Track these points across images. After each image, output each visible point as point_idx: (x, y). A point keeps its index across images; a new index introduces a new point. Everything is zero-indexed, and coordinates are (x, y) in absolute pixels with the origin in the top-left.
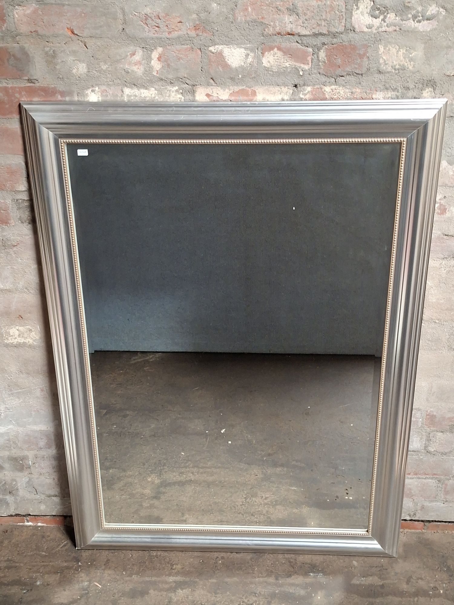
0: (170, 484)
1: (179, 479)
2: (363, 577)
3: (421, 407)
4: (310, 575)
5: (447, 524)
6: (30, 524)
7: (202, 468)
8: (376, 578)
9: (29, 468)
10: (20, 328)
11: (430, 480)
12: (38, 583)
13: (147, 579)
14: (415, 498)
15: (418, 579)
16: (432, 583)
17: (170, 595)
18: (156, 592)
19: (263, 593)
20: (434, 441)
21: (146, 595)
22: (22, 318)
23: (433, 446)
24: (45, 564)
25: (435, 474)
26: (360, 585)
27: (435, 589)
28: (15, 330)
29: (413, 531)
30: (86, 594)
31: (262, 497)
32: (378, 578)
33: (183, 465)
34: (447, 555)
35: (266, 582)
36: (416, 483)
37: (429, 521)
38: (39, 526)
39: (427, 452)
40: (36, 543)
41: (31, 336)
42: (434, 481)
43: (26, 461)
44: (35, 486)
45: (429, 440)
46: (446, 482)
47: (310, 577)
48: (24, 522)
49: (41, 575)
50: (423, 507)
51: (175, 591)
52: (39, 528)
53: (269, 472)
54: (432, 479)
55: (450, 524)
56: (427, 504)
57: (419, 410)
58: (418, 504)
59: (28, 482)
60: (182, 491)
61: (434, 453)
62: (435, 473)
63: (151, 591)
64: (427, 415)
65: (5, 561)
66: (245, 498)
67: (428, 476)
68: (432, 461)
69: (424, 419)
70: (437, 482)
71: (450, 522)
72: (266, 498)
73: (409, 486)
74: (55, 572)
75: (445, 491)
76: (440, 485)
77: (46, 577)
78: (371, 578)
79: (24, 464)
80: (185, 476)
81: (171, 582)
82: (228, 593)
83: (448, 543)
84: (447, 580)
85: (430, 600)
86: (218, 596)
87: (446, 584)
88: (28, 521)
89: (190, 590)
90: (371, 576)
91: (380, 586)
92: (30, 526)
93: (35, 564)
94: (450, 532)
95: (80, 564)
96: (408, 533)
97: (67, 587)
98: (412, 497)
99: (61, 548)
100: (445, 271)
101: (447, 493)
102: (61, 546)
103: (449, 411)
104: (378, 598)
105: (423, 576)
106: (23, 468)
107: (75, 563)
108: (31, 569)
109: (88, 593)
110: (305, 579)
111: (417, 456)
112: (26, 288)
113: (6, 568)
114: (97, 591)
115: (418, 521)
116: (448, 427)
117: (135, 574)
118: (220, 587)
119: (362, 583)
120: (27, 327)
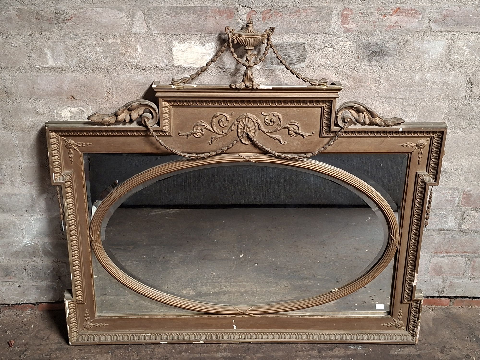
3: (459, 187)
4: (350, 348)
5: (471, 299)
10: (72, 109)
11: (460, 258)
13: (197, 355)
14: (444, 275)
15: (451, 348)
16: (464, 352)
20: (468, 219)
22: (74, 98)
23: (467, 225)
25: (465, 252)
26: (398, 355)
28: (67, 111)
29: (440, 307)
32: (414, 348)
34: (474, 327)
35: (310, 355)
36: (446, 261)
37: (455, 297)
39: (460, 230)
41: (83, 118)
42: (463, 259)
45: (463, 219)
46: (475, 259)
47: (350, 349)
49: (92, 355)
50: (451, 284)
54: (462, 256)
56: (455, 281)
57: (457, 189)
58: (447, 281)
61: (466, 232)
62: (465, 250)
64: (464, 194)
65: (55, 344)
67: (458, 254)
68: (464, 239)
69: (461, 199)
70: (466, 259)
71: (474, 298)
73: (440, 264)
74: (106, 352)
75: (473, 268)
76: (469, 262)
77: (97, 357)
83: (473, 316)
91: (417, 355)
96: (436, 309)
98: (442, 275)
101: (474, 269)
105: (455, 346)
108: (82, 350)
110: (346, 352)
111: (450, 235)
112: (79, 67)
113: (56, 349)
115: (445, 297)
120: (79, 108)
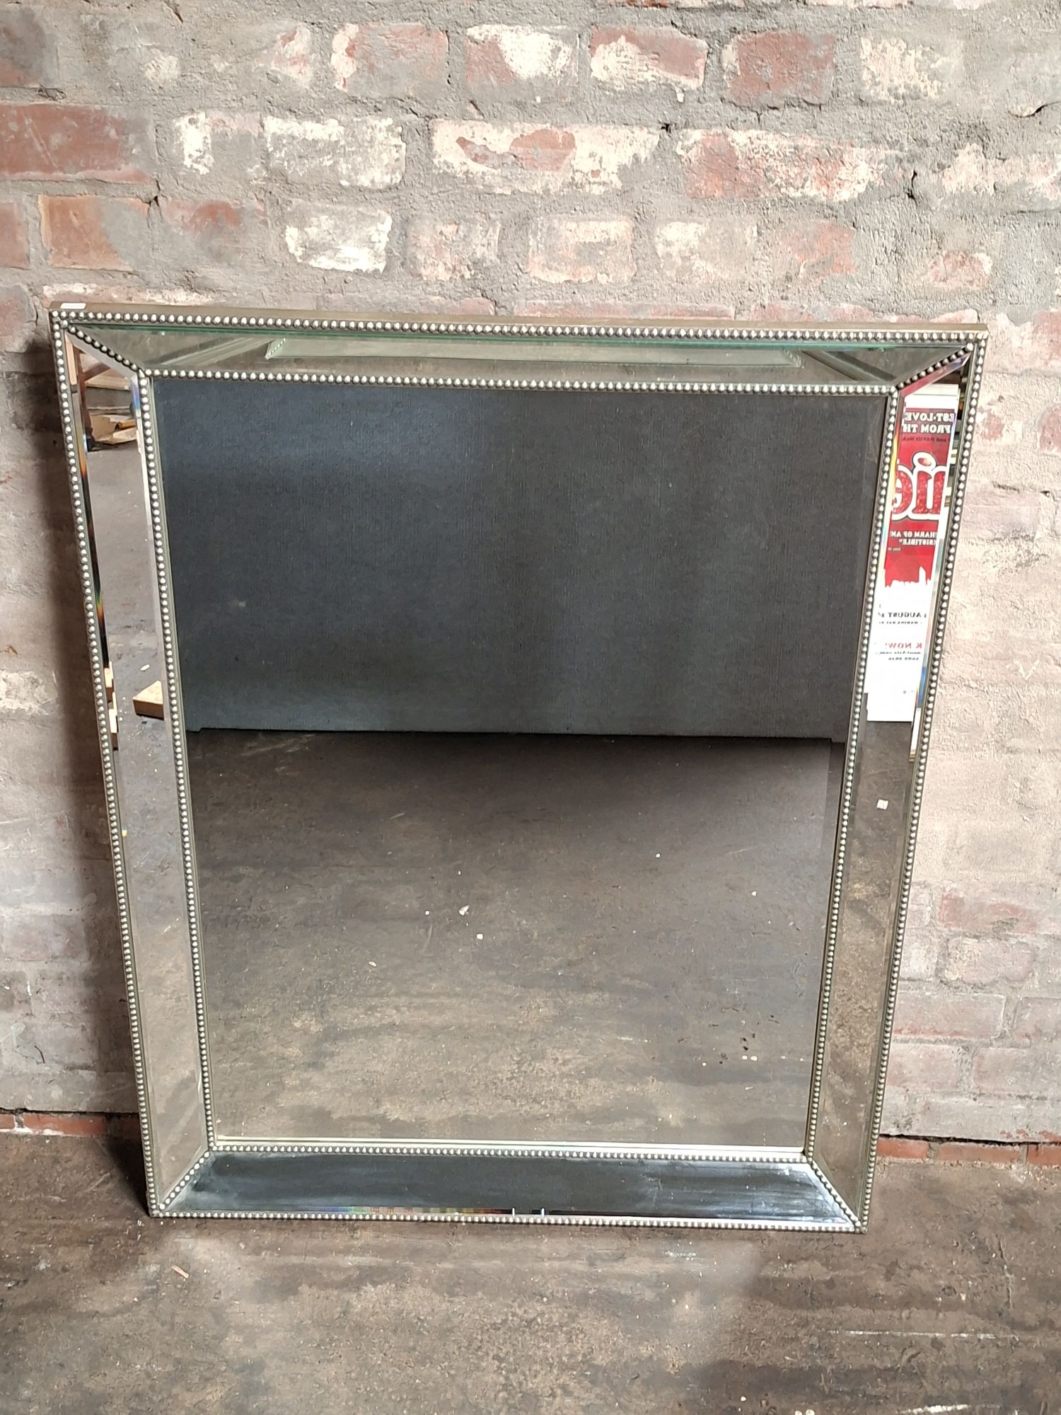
0: (344, 1035)
1: (367, 1023)
2: (788, 1262)
6: (26, 1130)
7: (420, 995)
8: (817, 1264)
9: (27, 1002)
12: (42, 1266)
17: (346, 1296)
18: (315, 1289)
19: (560, 1295)
21: (292, 1297)
24: (59, 1222)
27: (949, 1290)
30: (153, 1291)
31: (557, 1059)
33: (373, 989)
38: (48, 1137)
40: (41, 1176)
43: (20, 986)
44: (39, 1044)
48: (12, 1127)
51: (359, 1289)
52: (47, 1141)
53: (570, 1002)
55: (987, 1146)
59: (22, 1036)
60: (375, 1050)
63: (304, 1288)
66: (518, 1063)
72: (565, 1063)
78: (805, 1265)
79: (15, 993)
80: (379, 1015)
81: (349, 1268)
82: (480, 1294)
84: (976, 1272)
85: (937, 1315)
86: (457, 1300)
87: (973, 1280)
88: (21, 1125)
89: (394, 1285)
90: (806, 1259)
92: (26, 1136)
93: (36, 1222)
94: (987, 1165)
95: (140, 1223)
97: (110, 1276)
99: (98, 1186)
100: (996, 569)
102: (97, 1183)
103: (994, 891)
104: (822, 1310)
106: (12, 1002)
107: (129, 1222)
109: (157, 1290)
114: (179, 1286)
116: (991, 926)
117: (268, 1249)
118: (461, 1281)
119: (786, 1275)
